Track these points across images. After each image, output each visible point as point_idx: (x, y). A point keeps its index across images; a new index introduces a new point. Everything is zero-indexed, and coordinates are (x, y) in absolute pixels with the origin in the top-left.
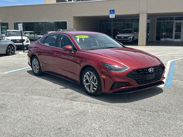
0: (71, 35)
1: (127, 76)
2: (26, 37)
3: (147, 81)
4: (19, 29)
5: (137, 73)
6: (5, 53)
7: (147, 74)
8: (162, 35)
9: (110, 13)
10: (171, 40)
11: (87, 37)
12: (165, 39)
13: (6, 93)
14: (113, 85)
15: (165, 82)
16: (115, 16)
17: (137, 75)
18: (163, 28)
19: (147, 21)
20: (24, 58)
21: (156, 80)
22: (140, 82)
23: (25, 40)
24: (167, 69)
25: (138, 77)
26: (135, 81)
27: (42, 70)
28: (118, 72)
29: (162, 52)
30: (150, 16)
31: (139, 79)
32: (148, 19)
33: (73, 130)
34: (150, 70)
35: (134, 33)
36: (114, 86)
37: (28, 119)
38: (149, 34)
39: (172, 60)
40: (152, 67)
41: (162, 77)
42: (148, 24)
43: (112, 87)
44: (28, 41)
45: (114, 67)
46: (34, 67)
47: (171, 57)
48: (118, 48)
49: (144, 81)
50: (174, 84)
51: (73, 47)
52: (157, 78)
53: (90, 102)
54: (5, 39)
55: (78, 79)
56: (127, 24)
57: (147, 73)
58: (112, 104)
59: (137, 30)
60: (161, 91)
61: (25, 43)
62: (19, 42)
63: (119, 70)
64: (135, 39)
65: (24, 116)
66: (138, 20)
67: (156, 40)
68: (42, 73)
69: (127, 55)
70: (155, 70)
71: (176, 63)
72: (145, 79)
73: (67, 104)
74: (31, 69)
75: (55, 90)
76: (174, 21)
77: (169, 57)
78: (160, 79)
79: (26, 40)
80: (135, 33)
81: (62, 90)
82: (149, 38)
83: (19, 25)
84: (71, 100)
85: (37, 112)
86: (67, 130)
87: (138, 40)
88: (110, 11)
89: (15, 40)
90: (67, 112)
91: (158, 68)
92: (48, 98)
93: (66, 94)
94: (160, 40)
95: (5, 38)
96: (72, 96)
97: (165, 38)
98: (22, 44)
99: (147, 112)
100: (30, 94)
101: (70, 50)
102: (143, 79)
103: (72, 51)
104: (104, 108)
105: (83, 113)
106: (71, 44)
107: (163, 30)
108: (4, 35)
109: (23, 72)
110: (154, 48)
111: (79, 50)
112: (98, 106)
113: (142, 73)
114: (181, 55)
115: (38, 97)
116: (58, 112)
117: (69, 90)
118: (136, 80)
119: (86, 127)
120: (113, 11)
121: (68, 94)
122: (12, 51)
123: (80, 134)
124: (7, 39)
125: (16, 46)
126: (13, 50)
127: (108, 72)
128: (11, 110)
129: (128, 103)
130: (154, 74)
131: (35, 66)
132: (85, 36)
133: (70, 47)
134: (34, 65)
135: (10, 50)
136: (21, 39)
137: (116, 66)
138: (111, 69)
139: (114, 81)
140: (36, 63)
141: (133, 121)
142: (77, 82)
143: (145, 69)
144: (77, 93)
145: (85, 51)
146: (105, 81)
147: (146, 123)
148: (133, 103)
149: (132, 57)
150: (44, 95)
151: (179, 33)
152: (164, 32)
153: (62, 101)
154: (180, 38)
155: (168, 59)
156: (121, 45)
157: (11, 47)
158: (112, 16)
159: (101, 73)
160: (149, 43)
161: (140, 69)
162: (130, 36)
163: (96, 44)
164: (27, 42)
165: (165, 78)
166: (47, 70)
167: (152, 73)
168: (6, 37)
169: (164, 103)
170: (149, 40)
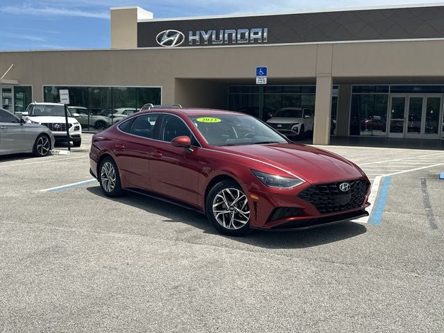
0: (186, 116)
1: (300, 196)
2: (74, 119)
3: (336, 207)
4: (61, 101)
5: (318, 192)
6: (31, 151)
7: (336, 194)
8: (364, 123)
9: (258, 75)
10: (383, 134)
11: (219, 120)
12: (370, 133)
13: (57, 228)
14: (273, 213)
15: (369, 213)
16: (267, 79)
17: (318, 194)
18: (366, 108)
19: (333, 94)
20: (74, 162)
21: (354, 208)
22: (323, 208)
23: (71, 125)
24: (374, 192)
25: (320, 199)
26: (314, 207)
27: (123, 187)
28: (281, 188)
29: (363, 159)
30: (338, 83)
31: (322, 204)
32: (334, 88)
33: (201, 290)
34: (343, 188)
35: (304, 117)
36: (274, 216)
37: (114, 272)
38: (335, 121)
39: (385, 175)
40: (347, 182)
41: (365, 201)
42: (334, 99)
43: (271, 216)
44: (77, 128)
45: (274, 179)
46: (104, 180)
47: (383, 168)
48: (279, 145)
49: (330, 208)
50: (388, 219)
51: (193, 139)
52: (356, 199)
53: (226, 246)
54: (29, 122)
55: (200, 203)
56: (288, 98)
57: (337, 191)
58: (270, 250)
59: (311, 111)
60: (361, 229)
61: (72, 132)
62: (59, 130)
63: (283, 184)
64: (305, 130)
65: (104, 267)
66: (313, 90)
67: (351, 134)
68: (122, 193)
69: (299, 157)
70: (352, 186)
71: (392, 180)
72: (333, 204)
73: (182, 248)
74: (98, 184)
75: (153, 223)
76: (389, 93)
77: (378, 168)
78: (360, 206)
79: (74, 126)
80: (306, 116)
81: (168, 224)
82: (336, 129)
83: (61, 91)
84: (189, 242)
85: (127, 261)
86: (190, 290)
87: (313, 133)
88: (258, 69)
89: (50, 124)
90: (185, 262)
91: (358, 184)
92: (142, 237)
93: (176, 231)
94: (359, 135)
95: (27, 119)
96: (188, 234)
97: (369, 130)
98: (66, 132)
99: (336, 264)
100: (104, 230)
101: (186, 146)
102: (329, 203)
103: (189, 147)
104: (255, 256)
105: (216, 263)
106: (188, 134)
107: (366, 113)
108: (26, 113)
109: (78, 190)
110: (347, 150)
111: (204, 146)
112: (243, 254)
113: (328, 191)
114: (403, 165)
115: (122, 236)
116: (167, 262)
117: (182, 225)
118: (316, 205)
119: (224, 286)
120: (264, 70)
121: (180, 231)
122: (46, 147)
123: (215, 295)
124: (32, 122)
125: (56, 137)
126: (49, 146)
127: (263, 188)
128: (76, 256)
129: (299, 249)
130: (350, 195)
131: (106, 177)
132: (214, 119)
133: (185, 139)
134: (105, 174)
135: (42, 145)
136: (65, 122)
137: (278, 177)
138: (269, 183)
139: (274, 206)
140: (110, 170)
141: (310, 278)
142: (198, 208)
143: (333, 184)
144: (198, 229)
145: (216, 147)
146: (258, 204)
147: (334, 282)
148: (310, 248)
149: (310, 162)
150: (132, 231)
151: (399, 119)
152: (369, 118)
153: (171, 243)
154: (401, 132)
155: (374, 172)
156: (284, 138)
157: (44, 139)
158: (261, 80)
159: (249, 191)
160: (335, 139)
161: (324, 185)
162: (296, 123)
163: (232, 135)
164: (75, 130)
165: (370, 204)
166: (134, 186)
167: (347, 193)
168: (29, 118)
169: (368, 251)
170: (335, 133)
